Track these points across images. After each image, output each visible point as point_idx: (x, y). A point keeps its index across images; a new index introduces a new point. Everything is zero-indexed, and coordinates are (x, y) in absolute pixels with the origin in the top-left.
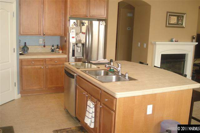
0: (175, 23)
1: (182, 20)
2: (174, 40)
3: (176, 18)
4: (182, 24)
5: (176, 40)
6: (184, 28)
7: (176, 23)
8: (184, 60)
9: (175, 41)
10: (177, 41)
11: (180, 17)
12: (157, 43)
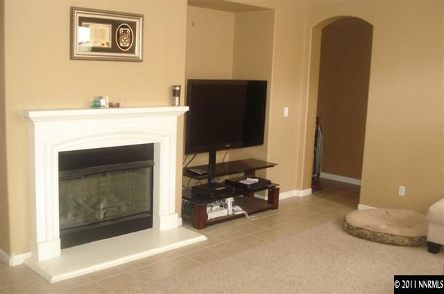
0: (105, 46)
1: (132, 37)
2: (103, 102)
3: (107, 29)
4: (132, 51)
5: (114, 103)
6: (141, 61)
7: (110, 47)
8: (148, 162)
9: (111, 106)
10: (118, 106)
11: (123, 27)
12: (32, 114)
